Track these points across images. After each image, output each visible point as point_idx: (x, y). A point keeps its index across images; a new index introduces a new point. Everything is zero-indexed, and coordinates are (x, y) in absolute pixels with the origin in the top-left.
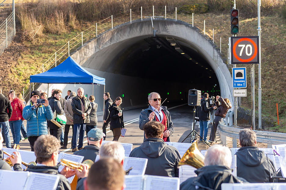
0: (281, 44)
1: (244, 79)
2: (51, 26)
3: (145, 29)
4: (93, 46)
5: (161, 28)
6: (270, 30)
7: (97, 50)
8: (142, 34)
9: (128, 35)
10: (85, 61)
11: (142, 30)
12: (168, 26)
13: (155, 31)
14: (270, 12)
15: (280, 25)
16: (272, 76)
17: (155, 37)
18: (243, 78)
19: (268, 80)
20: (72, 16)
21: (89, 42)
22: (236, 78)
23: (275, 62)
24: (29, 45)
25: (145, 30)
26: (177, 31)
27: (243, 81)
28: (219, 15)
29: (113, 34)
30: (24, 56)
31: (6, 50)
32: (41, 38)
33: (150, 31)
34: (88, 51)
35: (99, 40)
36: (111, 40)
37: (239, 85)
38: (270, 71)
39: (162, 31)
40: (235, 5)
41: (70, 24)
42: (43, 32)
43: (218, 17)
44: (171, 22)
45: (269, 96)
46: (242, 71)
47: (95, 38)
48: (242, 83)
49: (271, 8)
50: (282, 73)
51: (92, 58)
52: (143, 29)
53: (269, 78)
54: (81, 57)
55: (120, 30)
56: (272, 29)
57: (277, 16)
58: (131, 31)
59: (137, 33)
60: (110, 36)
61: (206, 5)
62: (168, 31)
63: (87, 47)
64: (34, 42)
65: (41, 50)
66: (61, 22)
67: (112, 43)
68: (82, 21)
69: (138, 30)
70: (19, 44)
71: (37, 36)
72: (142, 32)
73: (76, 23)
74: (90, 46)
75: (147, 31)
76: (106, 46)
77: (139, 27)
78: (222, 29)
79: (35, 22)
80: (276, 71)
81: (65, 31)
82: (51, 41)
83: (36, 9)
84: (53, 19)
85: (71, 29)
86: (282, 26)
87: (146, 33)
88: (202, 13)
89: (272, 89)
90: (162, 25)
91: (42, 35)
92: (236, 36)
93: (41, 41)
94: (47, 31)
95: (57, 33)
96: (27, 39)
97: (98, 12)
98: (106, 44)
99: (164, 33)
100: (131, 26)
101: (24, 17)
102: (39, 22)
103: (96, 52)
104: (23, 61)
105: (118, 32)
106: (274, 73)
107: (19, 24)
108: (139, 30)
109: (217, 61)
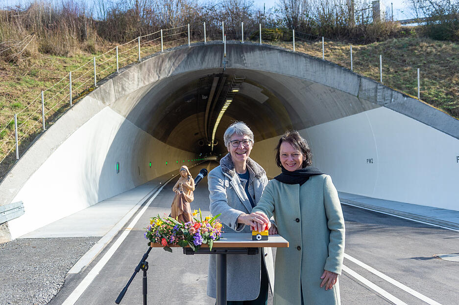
3: (208, 60)
4: (135, 75)
5: (234, 58)
7: (141, 85)
8: (205, 66)
9: (184, 66)
11: (204, 60)
12: (245, 54)
21: (128, 67)
25: (210, 60)
26: (261, 61)
29: (163, 60)
32: (35, 57)
33: (217, 63)
35: (144, 68)
39: (235, 63)
44: (252, 47)
51: (132, 97)
52: (207, 58)
55: (174, 56)
58: (189, 60)
59: (196, 65)
60: (159, 63)
62: (245, 62)
64: (23, 64)
65: (36, 76)
67: (161, 77)
69: (199, 59)
71: (27, 54)
72: (204, 63)
74: (130, 74)
75: (211, 63)
76: (153, 80)
77: (200, 55)
87: (210, 66)
90: (237, 53)
91: (38, 54)
94: (46, 50)
95: (65, 54)
99: (238, 66)
100: (189, 52)
103: (140, 87)
105: (170, 59)
108: (201, 60)
109: (376, 96)
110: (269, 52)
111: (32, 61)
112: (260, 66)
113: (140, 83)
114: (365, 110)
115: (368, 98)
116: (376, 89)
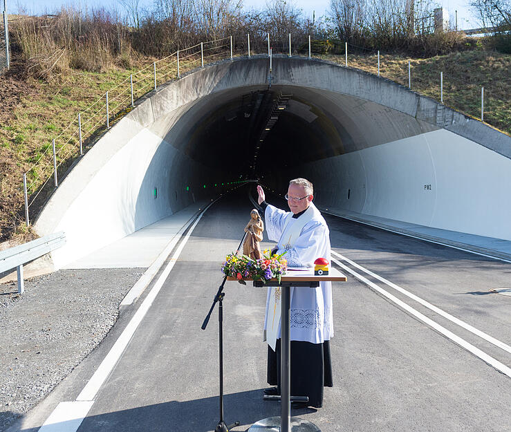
2: (84, 56)
3: (252, 75)
5: (280, 73)
9: (226, 83)
11: (248, 76)
12: (293, 69)
21: (167, 84)
24: (40, 85)
25: (254, 76)
26: (310, 77)
29: (204, 77)
30: (29, 103)
32: (66, 74)
33: (262, 78)
34: (165, 103)
35: (183, 85)
39: (281, 78)
47: (176, 79)
58: (231, 75)
59: (239, 81)
62: (292, 78)
63: (164, 93)
65: (69, 95)
74: (169, 93)
75: (255, 79)
81: (114, 68)
82: (88, 81)
90: (284, 68)
91: (69, 69)
93: (68, 80)
94: (77, 66)
95: (98, 70)
99: (285, 82)
100: (232, 67)
103: (179, 106)
108: (244, 76)
109: (435, 117)
110: (319, 67)
111: (63, 77)
112: (309, 83)
113: (179, 102)
114: (423, 132)
115: (427, 119)
116: (436, 110)
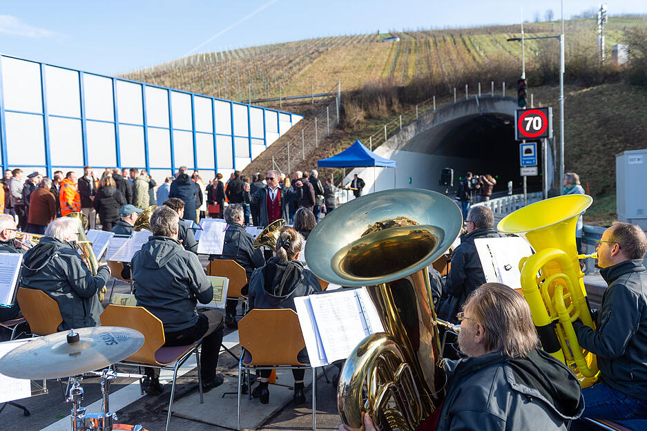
0: (618, 115)
1: (534, 156)
2: (374, 111)
3: (470, 109)
4: (413, 128)
5: (488, 106)
6: (609, 99)
7: (418, 133)
8: (468, 113)
10: (404, 145)
12: (495, 103)
13: (482, 109)
14: (616, 78)
15: (621, 93)
16: (598, 152)
17: (482, 116)
18: (533, 154)
19: (594, 155)
20: (395, 101)
21: (409, 125)
22: (524, 155)
23: (606, 136)
24: (350, 131)
27: (532, 158)
28: (555, 87)
29: (435, 115)
30: (343, 142)
31: (327, 138)
32: (362, 123)
34: (407, 135)
35: (418, 123)
36: (433, 122)
37: (527, 162)
38: (598, 146)
39: (490, 109)
40: (524, 74)
41: (392, 108)
42: (365, 118)
43: (553, 89)
44: (498, 99)
45: (591, 174)
46: (532, 147)
47: (416, 120)
48: (532, 160)
49: (617, 73)
50: (611, 148)
51: (413, 141)
53: (594, 153)
54: (398, 141)
55: (443, 111)
56: (611, 97)
57: (622, 82)
58: (456, 111)
59: (462, 113)
60: (432, 118)
61: (541, 77)
62: (496, 108)
63: (407, 131)
64: (355, 128)
65: (360, 136)
66: (383, 107)
67: (434, 125)
68: (405, 104)
69: (463, 110)
70: (341, 131)
71: (358, 122)
72: (468, 111)
73: (398, 107)
74: (409, 129)
75: (473, 111)
76: (428, 128)
77: (464, 107)
78: (554, 102)
79: (358, 109)
80: (605, 145)
81: (386, 115)
82: (372, 126)
83: (359, 96)
84: (375, 105)
85: (394, 113)
86: (624, 93)
87: (473, 113)
88: (537, 86)
89: (595, 167)
91: (364, 120)
92: (525, 108)
93: (362, 127)
94: (369, 117)
95: (379, 118)
96: (349, 126)
97: (421, 94)
98: (427, 126)
99: (492, 111)
100: (455, 106)
101: (347, 104)
102: (361, 108)
103: (416, 134)
104: (341, 147)
105: (441, 114)
106: (602, 148)
107: (342, 111)
